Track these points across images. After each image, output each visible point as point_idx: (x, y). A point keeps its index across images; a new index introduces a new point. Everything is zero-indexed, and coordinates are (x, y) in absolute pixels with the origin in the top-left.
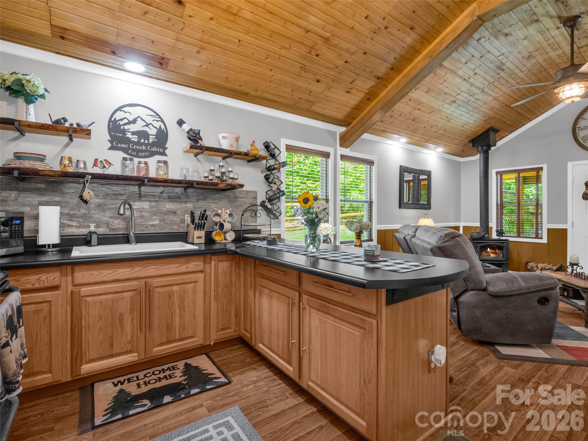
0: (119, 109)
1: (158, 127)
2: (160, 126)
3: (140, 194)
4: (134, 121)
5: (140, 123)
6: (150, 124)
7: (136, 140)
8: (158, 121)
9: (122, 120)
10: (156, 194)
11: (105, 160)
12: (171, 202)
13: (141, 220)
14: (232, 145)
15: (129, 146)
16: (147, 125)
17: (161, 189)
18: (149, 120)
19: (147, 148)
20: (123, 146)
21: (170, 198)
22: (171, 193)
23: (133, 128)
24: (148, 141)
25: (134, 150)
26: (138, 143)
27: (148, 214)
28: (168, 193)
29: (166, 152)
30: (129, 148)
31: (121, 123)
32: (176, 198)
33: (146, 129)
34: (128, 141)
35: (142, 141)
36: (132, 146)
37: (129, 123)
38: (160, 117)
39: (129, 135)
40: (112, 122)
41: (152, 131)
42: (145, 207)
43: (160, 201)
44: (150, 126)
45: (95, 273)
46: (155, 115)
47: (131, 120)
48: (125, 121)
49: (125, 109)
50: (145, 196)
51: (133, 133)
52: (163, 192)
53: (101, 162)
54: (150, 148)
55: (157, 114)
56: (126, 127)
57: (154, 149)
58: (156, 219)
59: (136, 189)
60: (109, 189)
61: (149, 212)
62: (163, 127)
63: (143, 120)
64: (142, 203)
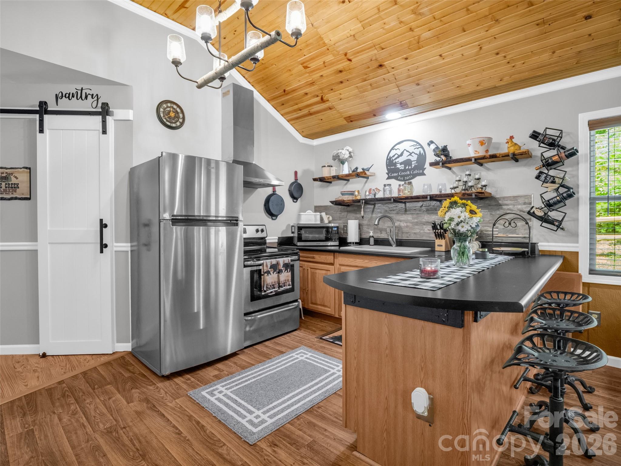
0: (392, 149)
1: (418, 153)
2: (420, 152)
3: (406, 209)
4: (402, 154)
5: (406, 154)
6: (413, 152)
7: (403, 168)
8: (418, 148)
9: (394, 156)
10: (417, 208)
11: (376, 188)
12: (428, 213)
13: (406, 229)
14: (476, 151)
15: (398, 174)
16: (410, 154)
17: (420, 204)
18: (411, 150)
19: (410, 173)
20: (395, 175)
21: (427, 210)
22: (428, 206)
23: (401, 160)
24: (411, 167)
25: (401, 176)
26: (405, 170)
27: (411, 225)
28: (426, 206)
29: (425, 172)
30: (398, 176)
31: (394, 158)
32: (433, 210)
33: (410, 157)
34: (397, 170)
35: (407, 168)
36: (401, 173)
37: (399, 156)
38: (420, 145)
39: (399, 166)
40: (388, 159)
41: (414, 158)
42: (409, 219)
43: (420, 213)
44: (413, 154)
45: (351, 260)
46: (416, 144)
47: (399, 154)
48: (396, 156)
49: (396, 148)
50: (410, 210)
51: (401, 164)
52: (422, 206)
53: (374, 190)
54: (412, 172)
55: (417, 143)
56: (396, 161)
57: (416, 172)
58: (417, 228)
59: (403, 205)
60: (387, 207)
61: (412, 223)
62: (422, 152)
63: (407, 151)
64: (407, 216)
